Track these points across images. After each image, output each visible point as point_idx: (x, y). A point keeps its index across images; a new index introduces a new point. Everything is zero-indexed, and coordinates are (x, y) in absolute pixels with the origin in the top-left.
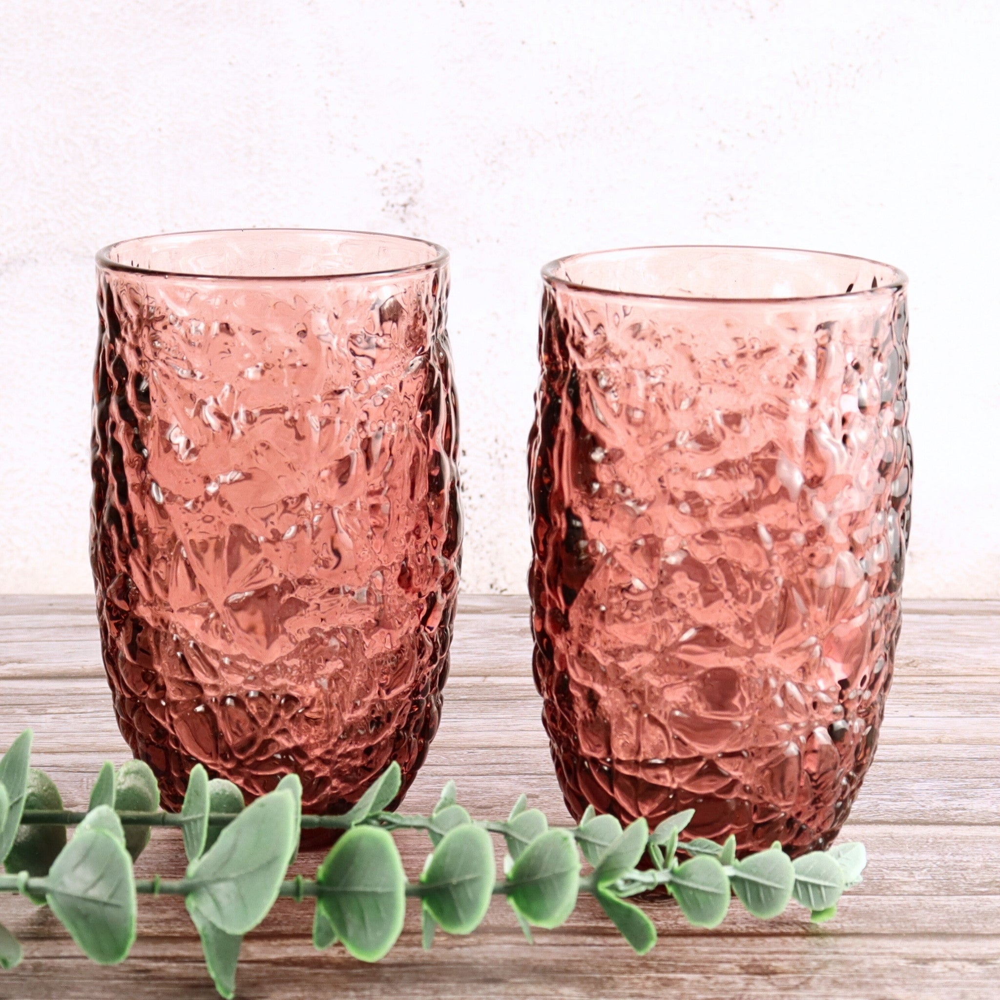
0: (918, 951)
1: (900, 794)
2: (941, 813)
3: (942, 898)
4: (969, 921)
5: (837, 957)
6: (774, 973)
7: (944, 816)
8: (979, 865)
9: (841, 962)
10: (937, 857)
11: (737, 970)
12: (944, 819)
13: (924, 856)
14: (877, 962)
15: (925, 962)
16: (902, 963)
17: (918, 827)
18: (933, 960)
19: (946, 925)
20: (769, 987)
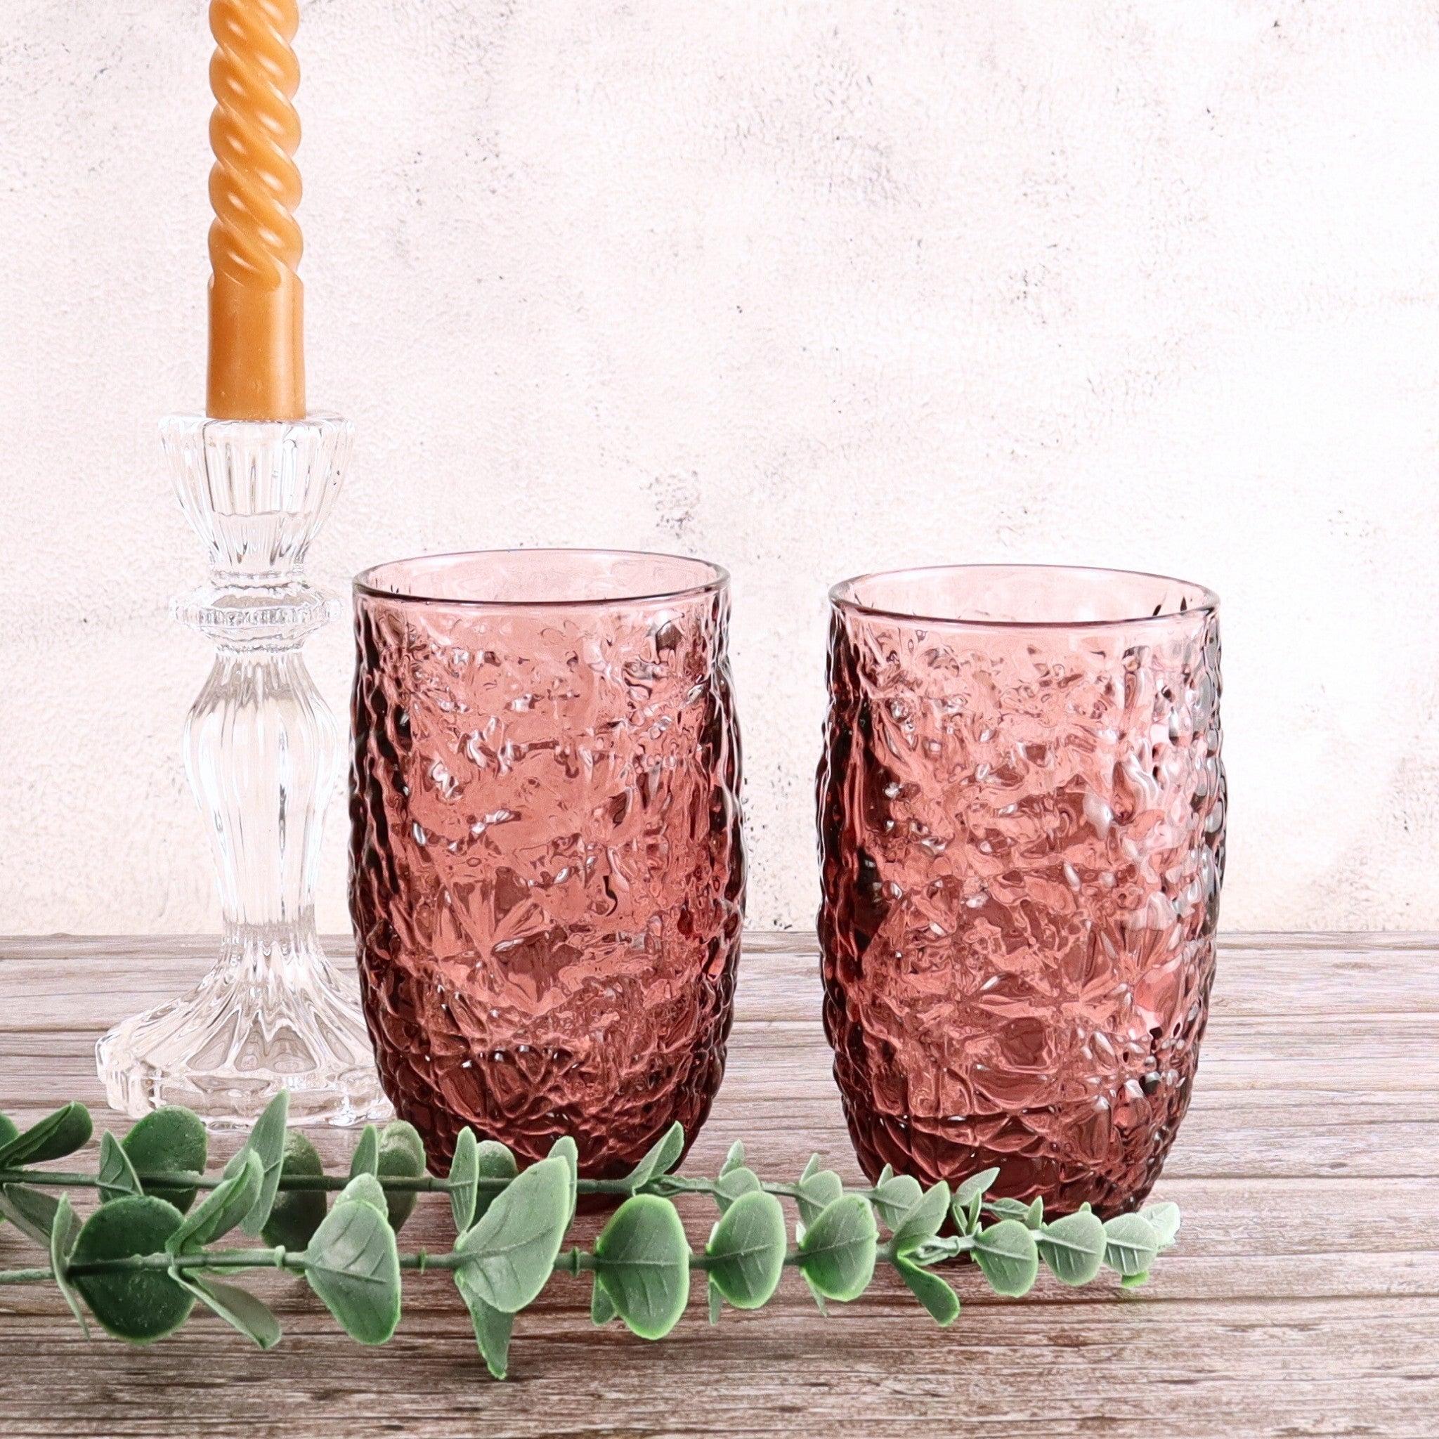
0: (1237, 1316)
1: (1213, 1145)
2: (1257, 1165)
3: (1260, 1258)
4: (1289, 1283)
5: (1150, 1325)
6: (1085, 1344)
7: (1260, 1168)
8: (1297, 1221)
9: (1156, 1331)
10: (1253, 1214)
11: (1045, 1342)
12: (1260, 1172)
13: (1240, 1213)
14: (1193, 1329)
15: (1244, 1329)
16: (1220, 1330)
17: (1233, 1181)
18: (1253, 1326)
19: (1264, 1288)
20: (1080, 1360)
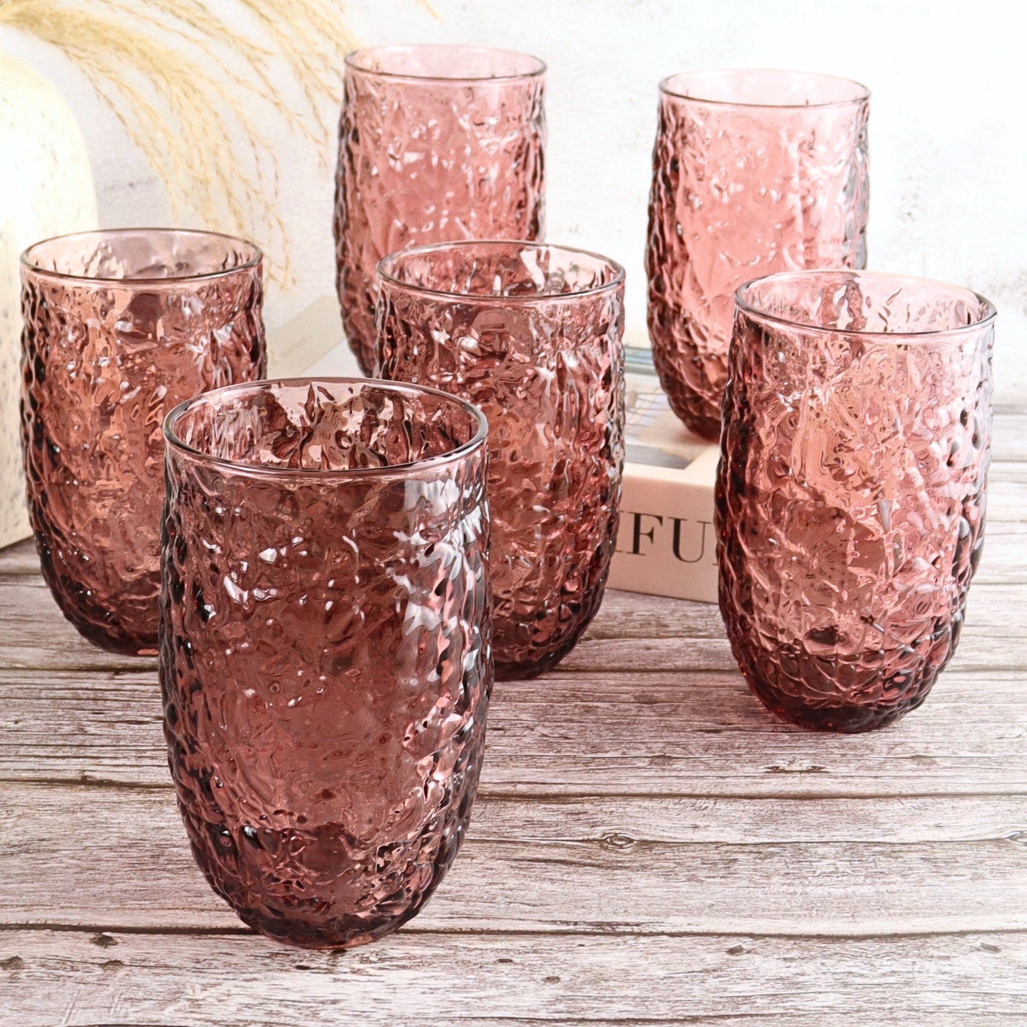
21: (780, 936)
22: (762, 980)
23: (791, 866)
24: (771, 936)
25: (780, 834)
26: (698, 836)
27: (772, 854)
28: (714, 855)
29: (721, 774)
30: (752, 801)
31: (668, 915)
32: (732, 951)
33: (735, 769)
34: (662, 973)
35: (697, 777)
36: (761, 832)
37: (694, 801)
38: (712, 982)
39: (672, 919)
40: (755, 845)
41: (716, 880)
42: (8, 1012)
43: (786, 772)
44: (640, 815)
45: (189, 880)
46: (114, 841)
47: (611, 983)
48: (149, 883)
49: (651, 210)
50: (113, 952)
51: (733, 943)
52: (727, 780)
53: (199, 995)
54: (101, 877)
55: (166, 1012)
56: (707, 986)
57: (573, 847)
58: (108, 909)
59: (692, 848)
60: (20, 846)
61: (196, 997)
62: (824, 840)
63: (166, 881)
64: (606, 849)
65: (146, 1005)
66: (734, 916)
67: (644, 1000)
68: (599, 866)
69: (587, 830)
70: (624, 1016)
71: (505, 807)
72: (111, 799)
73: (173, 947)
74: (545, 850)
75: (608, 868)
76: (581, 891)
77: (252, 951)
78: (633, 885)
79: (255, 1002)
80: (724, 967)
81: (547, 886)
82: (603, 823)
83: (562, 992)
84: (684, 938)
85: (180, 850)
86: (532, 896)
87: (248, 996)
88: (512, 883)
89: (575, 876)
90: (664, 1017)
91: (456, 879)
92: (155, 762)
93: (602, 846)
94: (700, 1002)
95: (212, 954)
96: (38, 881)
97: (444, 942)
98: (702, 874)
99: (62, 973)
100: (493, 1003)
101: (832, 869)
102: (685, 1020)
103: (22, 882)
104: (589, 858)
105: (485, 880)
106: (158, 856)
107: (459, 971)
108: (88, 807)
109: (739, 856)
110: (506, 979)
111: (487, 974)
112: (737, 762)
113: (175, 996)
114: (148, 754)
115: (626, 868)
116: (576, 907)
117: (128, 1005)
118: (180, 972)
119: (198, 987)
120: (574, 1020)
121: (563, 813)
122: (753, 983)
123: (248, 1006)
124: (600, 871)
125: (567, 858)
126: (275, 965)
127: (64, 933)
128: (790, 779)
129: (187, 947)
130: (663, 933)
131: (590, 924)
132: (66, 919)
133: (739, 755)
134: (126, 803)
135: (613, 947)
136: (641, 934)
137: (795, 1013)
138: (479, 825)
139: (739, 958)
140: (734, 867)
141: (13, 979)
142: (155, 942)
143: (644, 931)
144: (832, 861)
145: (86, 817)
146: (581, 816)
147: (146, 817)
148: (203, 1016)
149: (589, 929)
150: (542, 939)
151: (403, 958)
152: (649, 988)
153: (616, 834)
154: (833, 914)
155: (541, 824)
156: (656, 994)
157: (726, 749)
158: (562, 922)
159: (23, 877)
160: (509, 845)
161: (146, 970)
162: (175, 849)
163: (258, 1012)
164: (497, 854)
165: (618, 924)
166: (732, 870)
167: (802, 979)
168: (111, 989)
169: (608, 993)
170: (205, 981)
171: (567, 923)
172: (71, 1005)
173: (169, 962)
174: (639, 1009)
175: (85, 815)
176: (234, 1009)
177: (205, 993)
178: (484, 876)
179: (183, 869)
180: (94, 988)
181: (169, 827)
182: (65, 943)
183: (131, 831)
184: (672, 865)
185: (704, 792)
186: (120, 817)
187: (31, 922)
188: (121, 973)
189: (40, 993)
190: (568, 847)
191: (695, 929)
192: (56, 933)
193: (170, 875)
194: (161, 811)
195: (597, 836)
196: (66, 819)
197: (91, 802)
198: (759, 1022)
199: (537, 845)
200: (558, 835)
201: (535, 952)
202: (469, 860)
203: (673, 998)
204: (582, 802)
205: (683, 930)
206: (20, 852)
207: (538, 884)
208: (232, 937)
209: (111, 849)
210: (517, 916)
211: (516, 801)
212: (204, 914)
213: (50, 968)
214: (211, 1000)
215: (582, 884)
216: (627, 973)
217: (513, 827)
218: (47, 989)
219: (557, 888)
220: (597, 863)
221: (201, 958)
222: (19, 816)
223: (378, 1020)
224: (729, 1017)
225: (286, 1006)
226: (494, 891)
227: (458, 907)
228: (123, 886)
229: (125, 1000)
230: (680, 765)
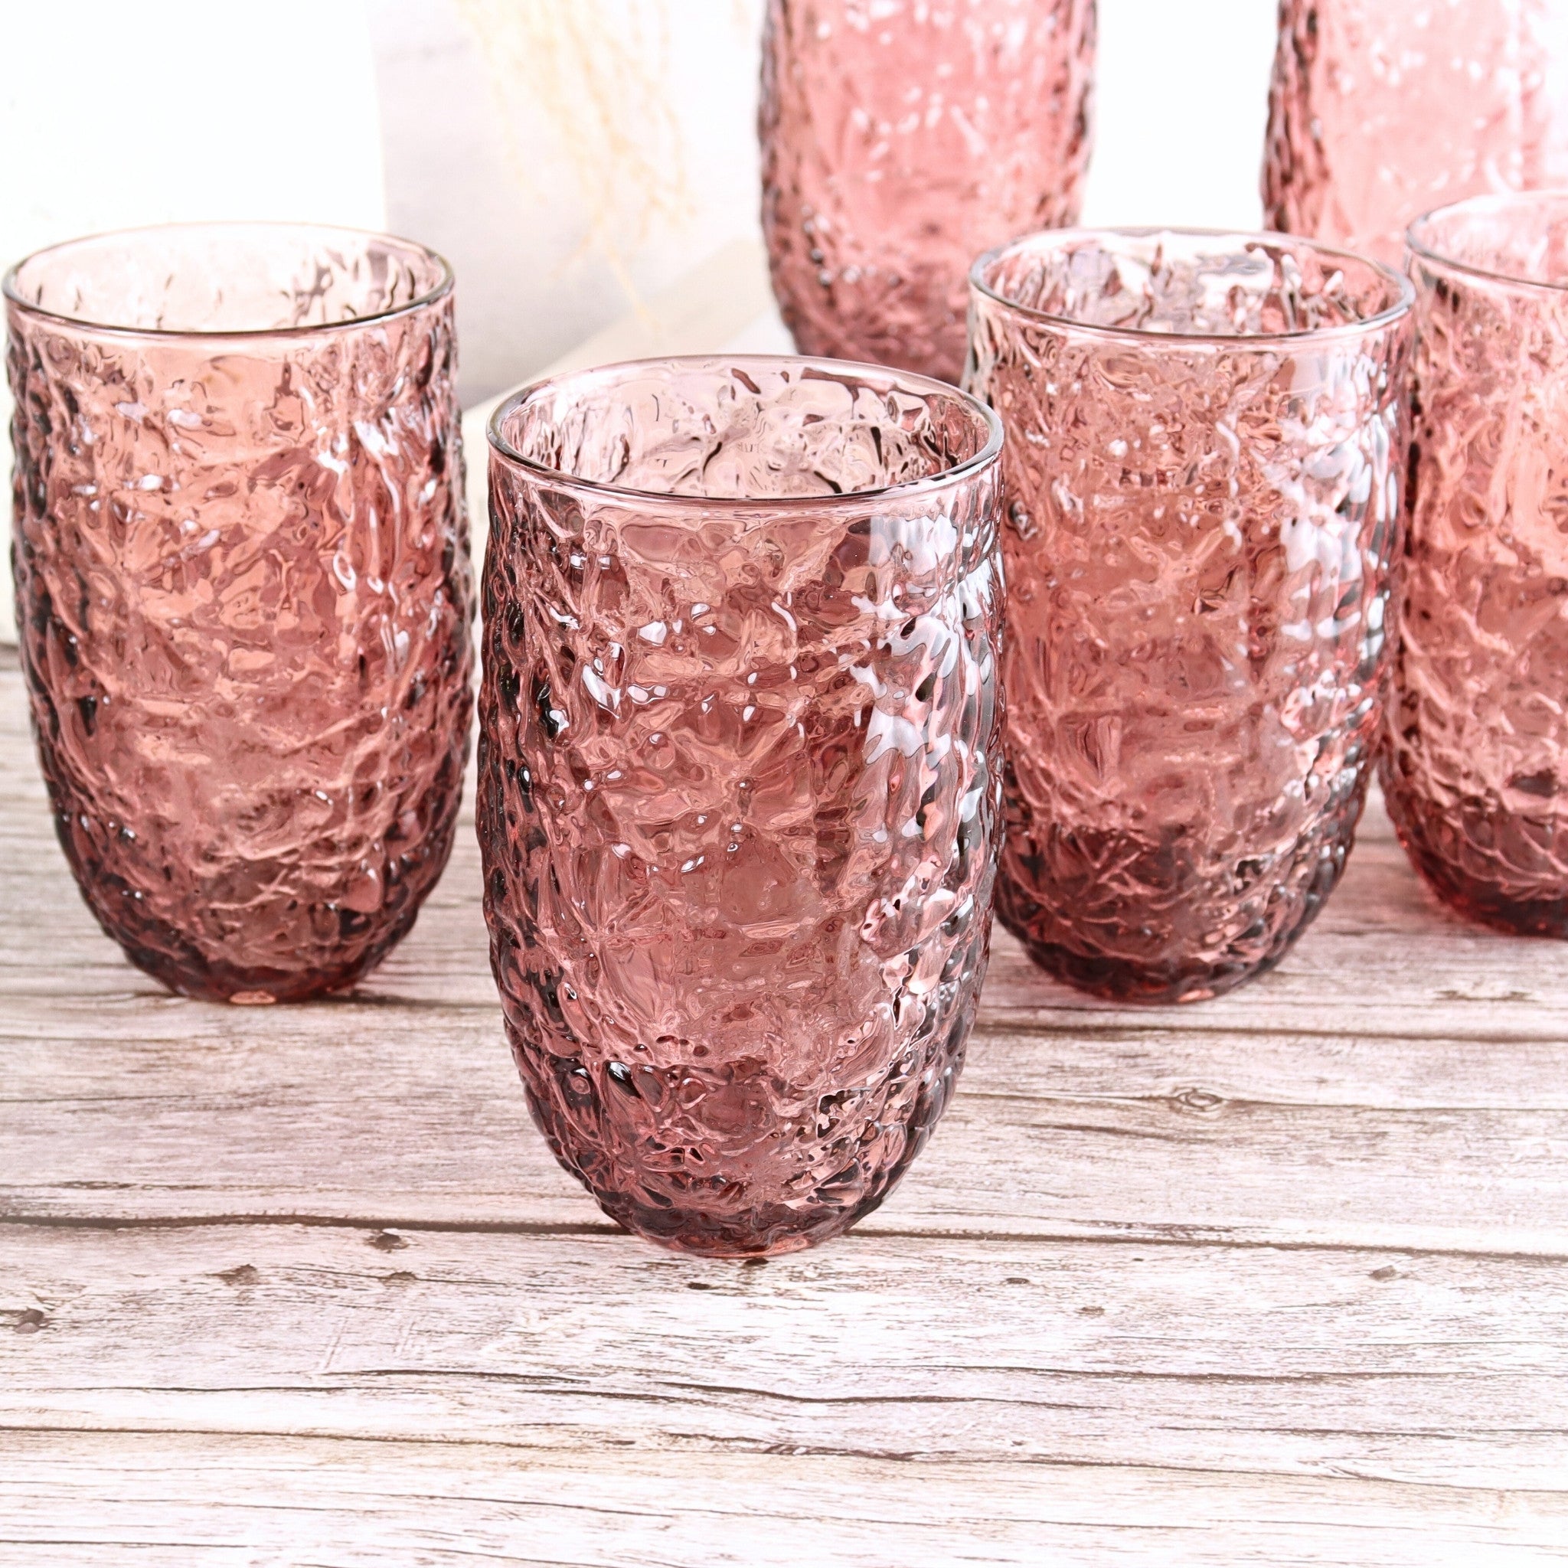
21: (1454, 1253)
22: (1426, 1321)
23: (1474, 1145)
24: (1440, 1253)
25: (1458, 1094)
26: (1325, 1096)
27: (1444, 1126)
28: (1350, 1125)
29: (1363, 1000)
30: (1414, 1044)
31: (1275, 1217)
32: (1377, 1275)
33: (1385, 993)
34: (1267, 1306)
35: (1325, 1005)
36: (1427, 1091)
37: (1319, 1040)
38: (1344, 1321)
39: (1283, 1223)
40: (1417, 1111)
41: (1355, 1164)
42: (234, 1351)
43: (1469, 999)
44: (1233, 1061)
45: (521, 1150)
46: (402, 1089)
47: (1185, 1319)
48: (457, 1154)
49: (1272, 98)
50: (399, 1260)
51: (1380, 1262)
52: (1374, 1010)
53: (536, 1326)
54: (382, 1144)
55: (484, 1352)
56: (1337, 1327)
57: (1127, 1108)
58: (393, 1194)
59: (1315, 1113)
60: (254, 1095)
61: (530, 1330)
62: (1528, 1106)
63: (484, 1151)
64: (1179, 1111)
65: (453, 1340)
66: (1381, 1221)
67: (1237, 1346)
68: (1167, 1138)
69: (1149, 1081)
70: (1205, 1370)
71: (1019, 1044)
72: (398, 1025)
73: (495, 1252)
74: (1082, 1111)
75: (1183, 1140)
76: (1140, 1176)
77: (620, 1261)
78: (1221, 1168)
79: (624, 1338)
80: (1365, 1298)
81: (1085, 1166)
82: (1174, 1072)
83: (1107, 1331)
84: (1302, 1252)
85: (506, 1103)
86: (1061, 1182)
87: (613, 1329)
88: (1029, 1161)
89: (1128, 1152)
90: (1268, 1374)
91: (940, 1153)
92: (468, 968)
93: (1172, 1108)
94: (1325, 1352)
95: (557, 1264)
96: (282, 1149)
97: (922, 1249)
98: (1330, 1154)
99: (321, 1290)
100: (999, 1346)
101: (1541, 1152)
102: (1301, 1379)
103: (257, 1151)
104: (1152, 1124)
105: (985, 1157)
106: (472, 1113)
107: (944, 1295)
108: (362, 1037)
109: (1390, 1128)
110: (1017, 1308)
111: (989, 1301)
112: (1389, 982)
113: (498, 1327)
114: (457, 956)
115: (1210, 1141)
116: (1130, 1200)
117: (423, 1340)
118: (506, 1291)
119: (534, 1315)
120: (1126, 1374)
121: (1111, 1055)
122: (1410, 1324)
123: (611, 1344)
124: (1169, 1146)
125: (1117, 1125)
126: (655, 1282)
127: (324, 1230)
128: (1474, 1010)
129: (517, 1252)
130: (1267, 1244)
131: (1154, 1227)
132: (326, 1209)
133: (1392, 972)
134: (421, 1030)
135: (1188, 1263)
136: (1232, 1245)
137: (1478, 1372)
138: (978, 1071)
139: (1389, 1285)
140: (1382, 1144)
141: (243, 1300)
142: (466, 1246)
143: (1238, 1240)
144: (1542, 1140)
145: (359, 1053)
146: (1140, 1060)
147: (453, 1053)
148: (542, 1359)
149: (1150, 1235)
150: (1076, 1248)
151: (856, 1274)
152: (1245, 1328)
153: (1195, 1090)
154: (1541, 1222)
155: (1076, 1071)
156: (1257, 1337)
157: (1372, 962)
158: (1108, 1224)
159: (259, 1144)
160: (1024, 1103)
161: (452, 1287)
162: (498, 1103)
163: (627, 1354)
164: (1006, 1117)
165: (1197, 1229)
166: (1379, 1149)
167: (1489, 1320)
168: (397, 1316)
169: (1180, 1334)
170: (545, 1305)
171: (1116, 1224)
172: (334, 1341)
173: (488, 1275)
174: (1228, 1359)
175: (356, 1049)
176: (591, 1348)
177: (545, 1324)
178: (985, 1150)
179: (511, 1132)
180: (371, 1313)
181: (489, 1068)
182: (324, 1244)
183: (429, 1074)
184: (1284, 1139)
185: (1336, 1027)
186: (411, 1052)
187: (270, 1213)
188: (413, 1291)
189: (287, 1319)
190: (1118, 1108)
191: (1320, 1240)
192: (310, 1229)
193: (490, 1142)
194: (477, 1044)
195: (1165, 1092)
196: (327, 1055)
197: (367, 1029)
198: (1420, 1386)
199: (1070, 1104)
200: (1103, 1089)
201: (1064, 1268)
202: (962, 1125)
203: (1284, 1345)
204: (1142, 1039)
205: (1299, 1240)
206: (254, 1104)
207: (1069, 1164)
208: (588, 1237)
209: (397, 1100)
210: (1038, 1212)
211: (1037, 1036)
212: (543, 1201)
213: (300, 1283)
214: (554, 1334)
215: (1140, 1166)
216: (1209, 1303)
217: (1031, 1075)
218: (296, 1316)
219: (1100, 1170)
220: (1164, 1133)
221: (540, 1270)
222: (252, 1051)
223: (817, 1369)
224: (1372, 1375)
225: (672, 1345)
226: (1000, 1174)
227: (945, 1197)
228: (416, 1158)
229: (420, 1332)
230: (1296, 985)
